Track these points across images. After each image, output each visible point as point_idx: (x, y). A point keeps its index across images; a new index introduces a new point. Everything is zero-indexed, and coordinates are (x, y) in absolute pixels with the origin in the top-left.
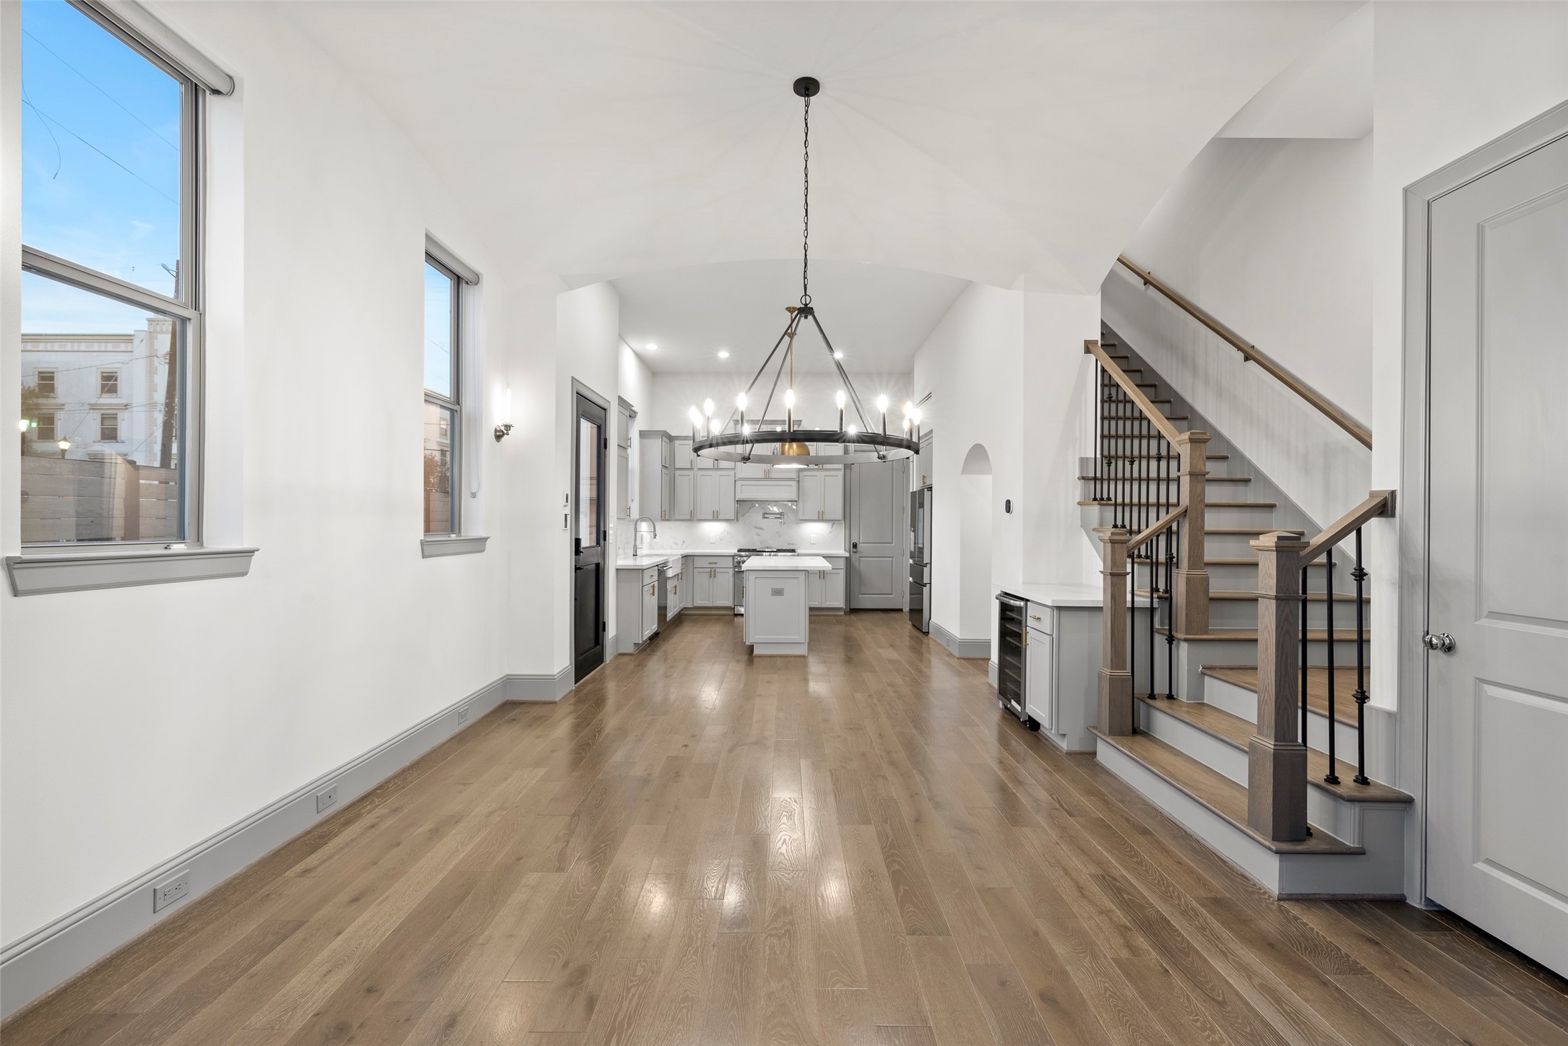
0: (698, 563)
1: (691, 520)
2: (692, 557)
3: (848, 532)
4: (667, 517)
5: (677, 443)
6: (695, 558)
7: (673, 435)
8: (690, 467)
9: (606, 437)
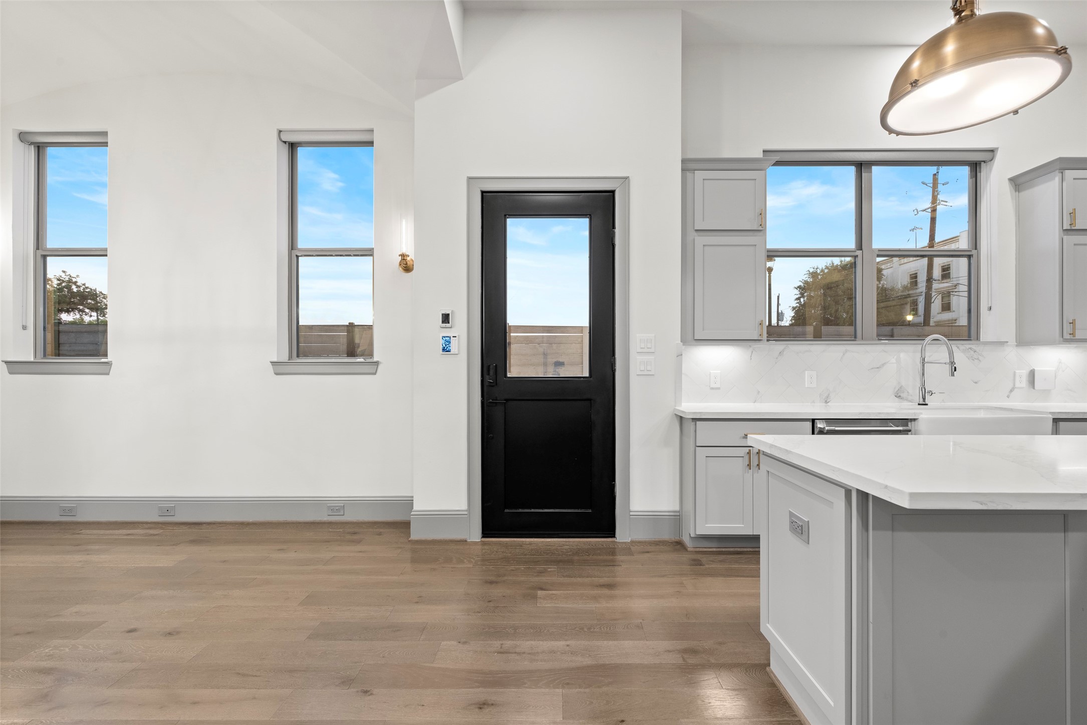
9: (615, 228)
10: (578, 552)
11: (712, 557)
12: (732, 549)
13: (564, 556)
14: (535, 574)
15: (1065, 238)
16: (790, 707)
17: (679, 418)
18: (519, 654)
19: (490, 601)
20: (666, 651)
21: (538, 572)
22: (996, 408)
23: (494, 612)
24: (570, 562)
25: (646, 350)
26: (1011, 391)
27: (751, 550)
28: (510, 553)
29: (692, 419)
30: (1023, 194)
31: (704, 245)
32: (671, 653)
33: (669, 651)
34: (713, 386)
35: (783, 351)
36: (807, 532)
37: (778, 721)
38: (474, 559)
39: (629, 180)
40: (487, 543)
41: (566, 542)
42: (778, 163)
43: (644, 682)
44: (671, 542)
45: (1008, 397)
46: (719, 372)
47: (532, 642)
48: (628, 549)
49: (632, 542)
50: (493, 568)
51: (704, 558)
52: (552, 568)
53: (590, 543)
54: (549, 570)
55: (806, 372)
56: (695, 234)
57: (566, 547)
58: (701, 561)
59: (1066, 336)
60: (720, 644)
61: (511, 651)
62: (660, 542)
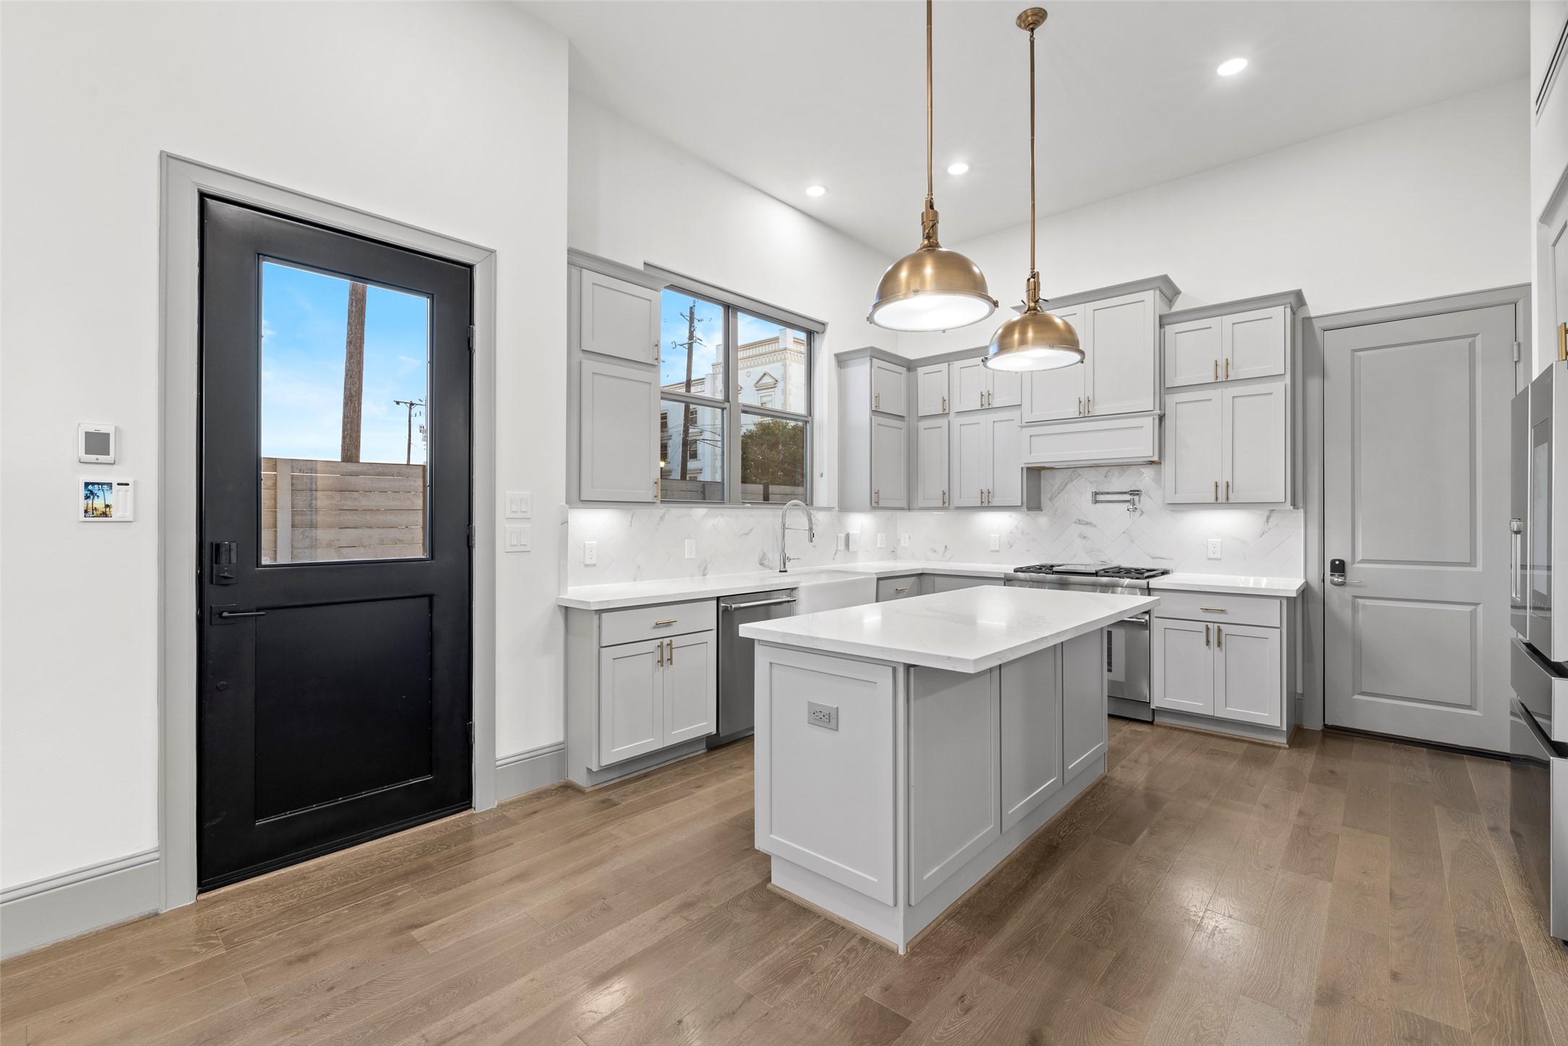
1: (946, 508)
3: (1314, 534)
6: (937, 579)
7: (910, 361)
8: (940, 412)
9: (473, 325)
10: (425, 850)
11: (621, 791)
12: (636, 774)
13: (406, 864)
14: (380, 911)
15: (873, 417)
16: (810, 911)
17: (563, 610)
18: (466, 1032)
19: (331, 988)
20: (660, 921)
21: (383, 906)
22: (835, 571)
23: (358, 1000)
24: (426, 868)
25: (521, 515)
26: (836, 554)
27: (656, 767)
28: (292, 897)
29: (596, 610)
30: (842, 370)
31: (593, 373)
32: (667, 920)
33: (664, 919)
34: (588, 562)
35: (664, 515)
36: (835, 720)
37: (812, 929)
38: (217, 938)
39: (496, 257)
40: (215, 899)
41: (390, 842)
42: (672, 287)
43: (666, 967)
44: (555, 789)
45: (834, 559)
46: (596, 542)
47: (473, 1005)
48: (501, 817)
49: (500, 806)
50: (279, 934)
51: (613, 795)
52: (403, 890)
53: (434, 830)
54: (399, 894)
55: (686, 540)
56: (581, 355)
57: (396, 849)
58: (611, 800)
59: (874, 504)
60: (707, 883)
61: (448, 1036)
62: (540, 793)
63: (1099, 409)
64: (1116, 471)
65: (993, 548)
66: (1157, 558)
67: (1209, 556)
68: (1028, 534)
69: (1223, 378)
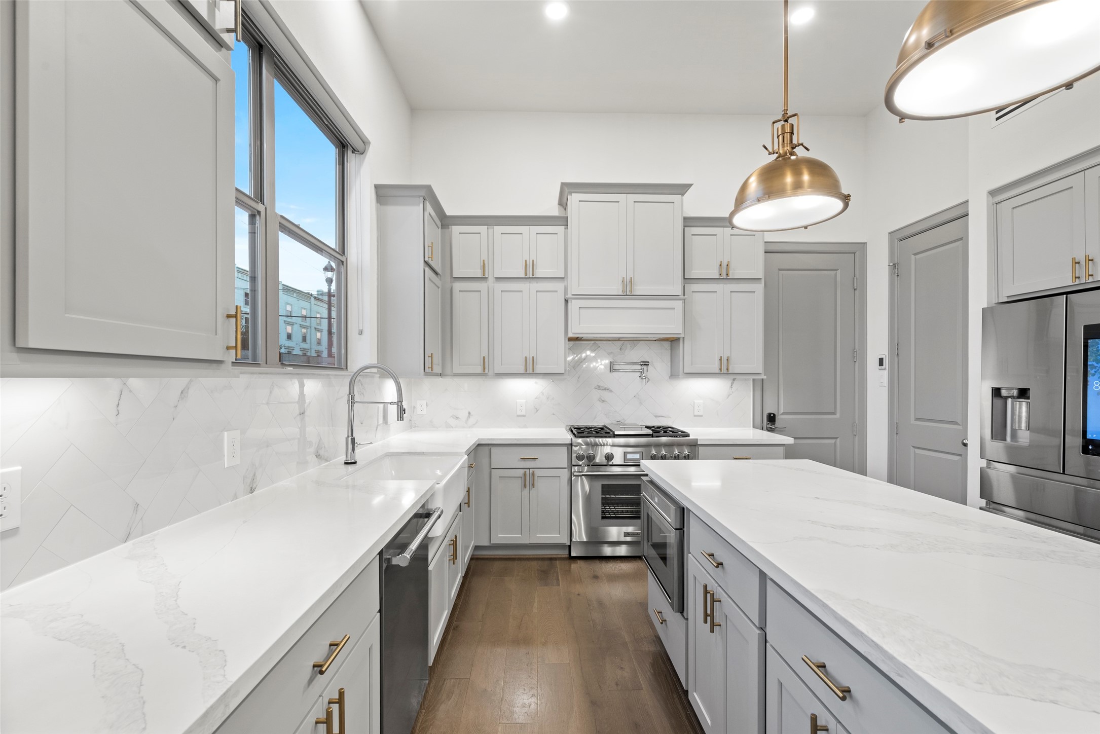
0: (500, 458)
1: (483, 375)
2: (487, 448)
3: (759, 394)
4: (438, 369)
5: (456, 229)
6: (494, 450)
7: (448, 214)
8: (480, 275)
15: (425, 269)
26: (376, 429)
30: (385, 208)
59: (427, 370)
63: (639, 290)
64: (628, 345)
65: (519, 413)
66: (659, 417)
67: (695, 414)
68: (553, 399)
69: (725, 276)
